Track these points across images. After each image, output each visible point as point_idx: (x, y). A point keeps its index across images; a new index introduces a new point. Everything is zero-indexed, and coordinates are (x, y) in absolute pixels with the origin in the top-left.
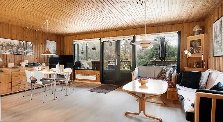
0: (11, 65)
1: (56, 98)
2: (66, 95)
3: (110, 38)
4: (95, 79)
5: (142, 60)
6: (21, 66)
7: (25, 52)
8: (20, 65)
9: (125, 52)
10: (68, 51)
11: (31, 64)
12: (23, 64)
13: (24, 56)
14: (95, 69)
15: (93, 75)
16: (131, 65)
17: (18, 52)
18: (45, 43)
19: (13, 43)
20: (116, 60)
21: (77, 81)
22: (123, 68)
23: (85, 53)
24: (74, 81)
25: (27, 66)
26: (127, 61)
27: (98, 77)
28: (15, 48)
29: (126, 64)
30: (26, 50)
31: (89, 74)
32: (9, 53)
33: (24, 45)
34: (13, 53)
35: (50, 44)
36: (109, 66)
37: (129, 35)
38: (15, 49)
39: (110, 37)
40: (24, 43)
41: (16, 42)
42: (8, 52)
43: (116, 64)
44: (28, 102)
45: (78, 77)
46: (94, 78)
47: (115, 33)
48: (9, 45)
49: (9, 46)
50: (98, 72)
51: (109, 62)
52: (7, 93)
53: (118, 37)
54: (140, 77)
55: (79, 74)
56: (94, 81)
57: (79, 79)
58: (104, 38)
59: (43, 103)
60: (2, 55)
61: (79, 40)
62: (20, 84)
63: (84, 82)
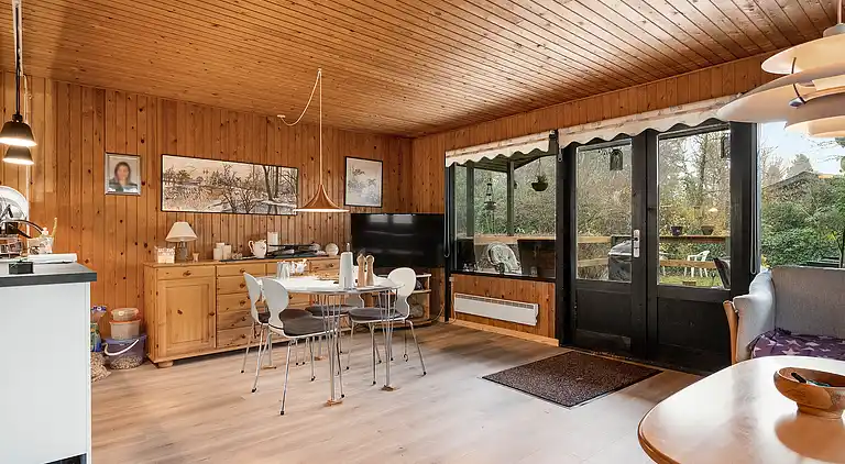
0: (222, 250)
1: (337, 398)
2: (387, 388)
3: (604, 123)
4: (533, 322)
5: (794, 232)
6: (252, 255)
7: (270, 206)
8: (248, 254)
9: (698, 198)
10: (427, 197)
11: (288, 248)
12: (259, 249)
13: (269, 220)
14: (534, 273)
15: (523, 299)
16: (728, 262)
17: (247, 205)
18: (342, 169)
19: (231, 174)
20: (637, 232)
21: (460, 323)
22: (689, 270)
23: (502, 204)
24: (447, 320)
25: (271, 256)
26: (704, 237)
27: (544, 315)
28: (237, 190)
29: (706, 253)
30: (276, 196)
31: (503, 298)
32: (220, 209)
33: (267, 180)
34: (234, 208)
35: (359, 171)
36: (613, 259)
37: (712, 97)
38: (238, 195)
39: (604, 119)
40: (267, 174)
41: (242, 171)
42: (214, 206)
43: (637, 255)
44: (239, 400)
45: (461, 304)
46: (527, 315)
47: (631, 95)
48: (221, 181)
49: (222, 184)
50: (547, 290)
51: (616, 240)
52: (203, 350)
53: (645, 115)
54: (787, 334)
55: (467, 292)
56: (525, 328)
57: (466, 317)
58: (571, 129)
59: (282, 413)
60: (199, 217)
61: (467, 150)
62: (244, 320)
63: (486, 328)
